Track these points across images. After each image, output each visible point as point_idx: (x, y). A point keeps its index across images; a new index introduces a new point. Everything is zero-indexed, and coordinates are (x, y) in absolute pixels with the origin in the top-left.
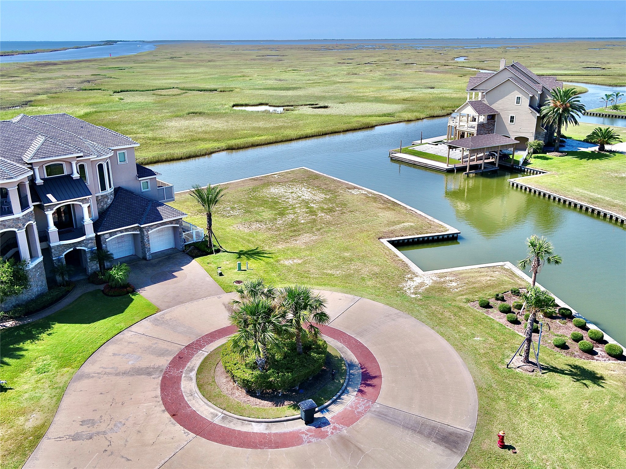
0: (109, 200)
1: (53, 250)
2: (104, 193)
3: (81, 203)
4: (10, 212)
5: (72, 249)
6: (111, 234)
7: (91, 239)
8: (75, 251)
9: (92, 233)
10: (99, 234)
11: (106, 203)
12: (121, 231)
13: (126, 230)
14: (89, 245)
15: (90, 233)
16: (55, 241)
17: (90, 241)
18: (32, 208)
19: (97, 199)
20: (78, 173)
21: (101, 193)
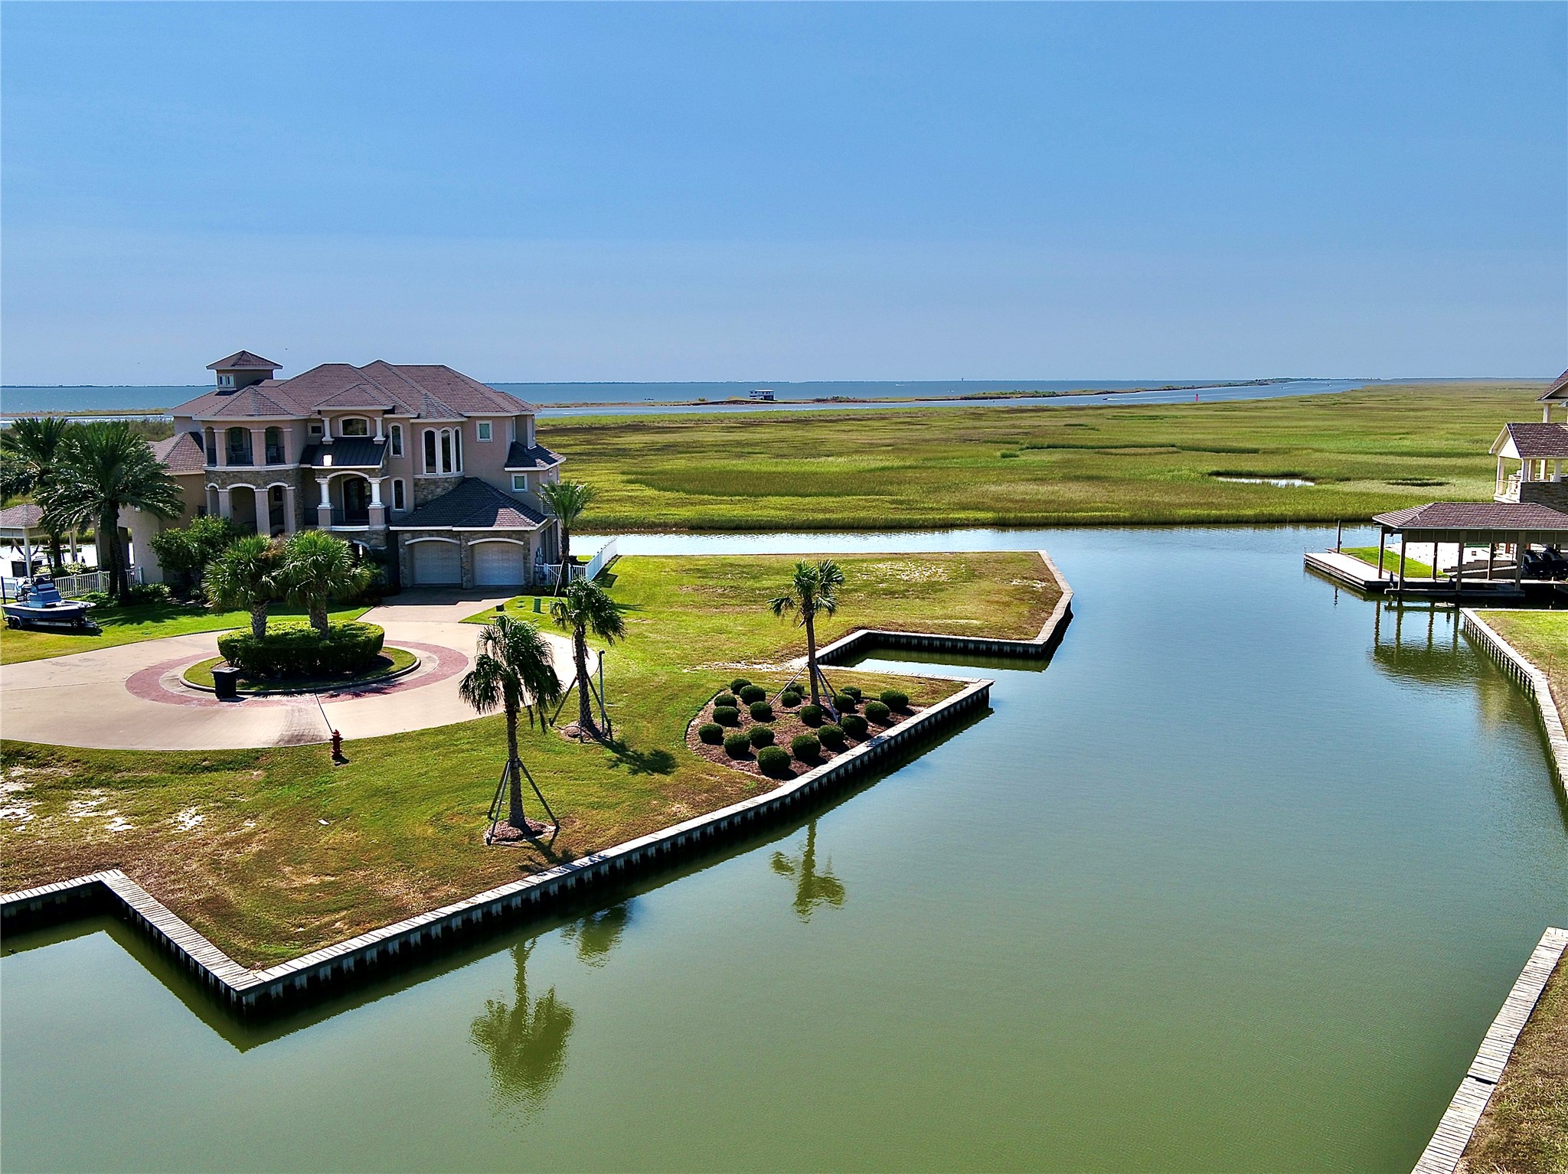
0: (439, 490)
2: (430, 476)
3: (367, 476)
4: (250, 463)
6: (416, 533)
7: (376, 532)
10: (391, 528)
11: (432, 492)
12: (427, 533)
13: (439, 533)
14: (373, 542)
15: (377, 525)
16: (325, 525)
17: (375, 536)
18: (289, 466)
19: (416, 483)
20: (387, 437)
21: (425, 474)
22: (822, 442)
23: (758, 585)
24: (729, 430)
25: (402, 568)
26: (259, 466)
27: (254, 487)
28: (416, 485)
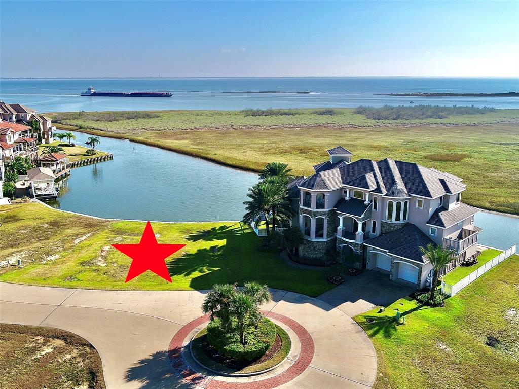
1: (337, 240)
2: (389, 221)
3: (357, 220)
4: (310, 207)
5: (346, 245)
6: (374, 249)
8: (348, 247)
9: (359, 241)
10: (364, 244)
11: (389, 229)
12: (381, 251)
14: (356, 247)
16: (339, 236)
18: (326, 210)
20: (371, 201)
21: (386, 220)
25: (368, 262)
26: (313, 209)
27: (311, 217)
28: (382, 224)
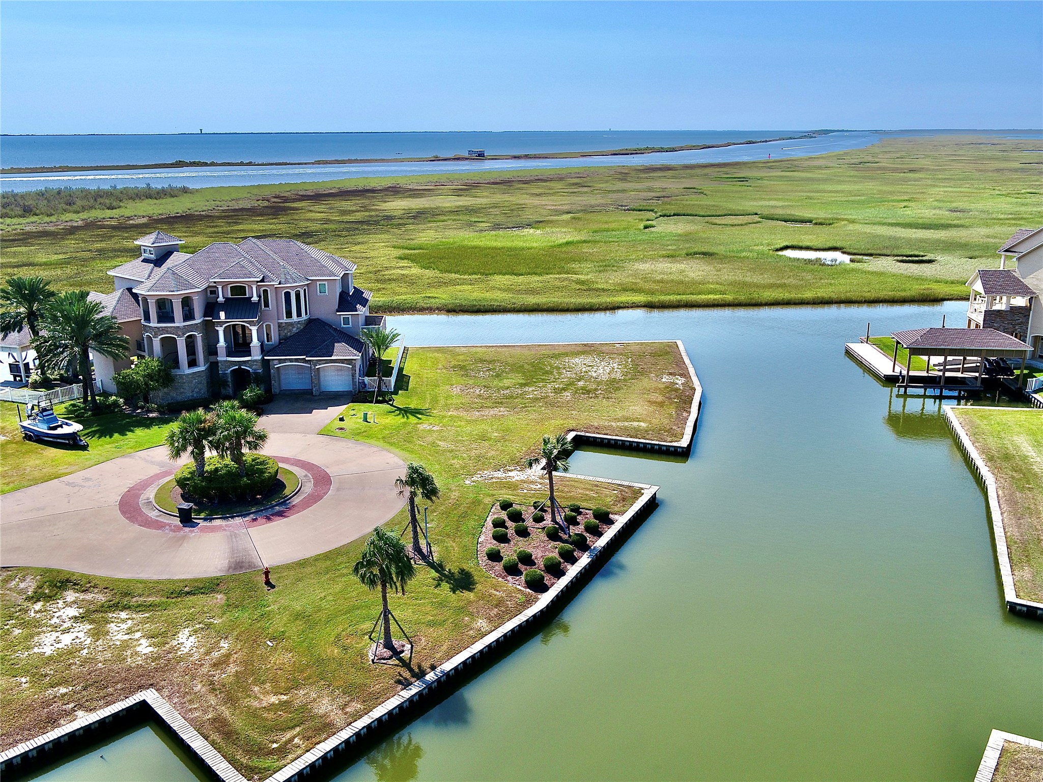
0: (295, 329)
1: (219, 364)
2: (289, 320)
3: (249, 325)
4: (173, 321)
5: (237, 367)
6: (280, 361)
7: (255, 361)
8: (240, 368)
9: (257, 356)
10: (265, 358)
11: (290, 331)
12: (291, 360)
13: (297, 360)
14: (254, 366)
15: (256, 355)
16: (222, 357)
17: (255, 363)
18: (198, 321)
19: (280, 325)
20: (259, 296)
21: (285, 320)
22: (522, 208)
23: (501, 384)
24: (458, 192)
25: (273, 382)
26: (179, 323)
27: (176, 337)
28: (279, 327)
